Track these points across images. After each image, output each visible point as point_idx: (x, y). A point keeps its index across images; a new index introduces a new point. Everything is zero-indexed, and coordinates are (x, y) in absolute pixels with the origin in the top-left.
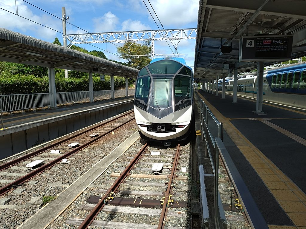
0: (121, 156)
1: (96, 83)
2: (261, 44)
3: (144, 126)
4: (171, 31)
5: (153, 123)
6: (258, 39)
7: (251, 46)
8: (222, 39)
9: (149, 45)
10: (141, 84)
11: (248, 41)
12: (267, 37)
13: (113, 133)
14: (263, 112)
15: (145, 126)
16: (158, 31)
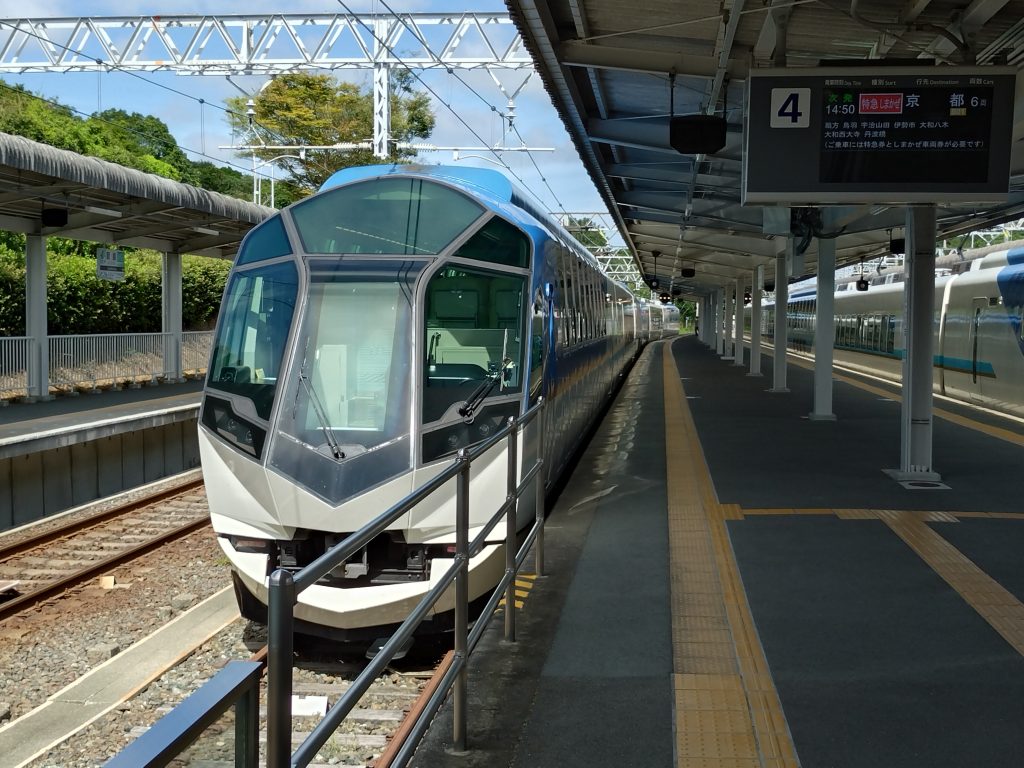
0: (99, 721)
1: (77, 289)
2: (848, 110)
3: (252, 544)
4: (482, 21)
5: (299, 531)
6: (832, 82)
7: (794, 120)
8: (672, 76)
9: (407, 89)
10: (255, 307)
11: (779, 96)
12: (878, 78)
13: (107, 581)
14: (935, 477)
15: (258, 545)
16: (408, 21)
